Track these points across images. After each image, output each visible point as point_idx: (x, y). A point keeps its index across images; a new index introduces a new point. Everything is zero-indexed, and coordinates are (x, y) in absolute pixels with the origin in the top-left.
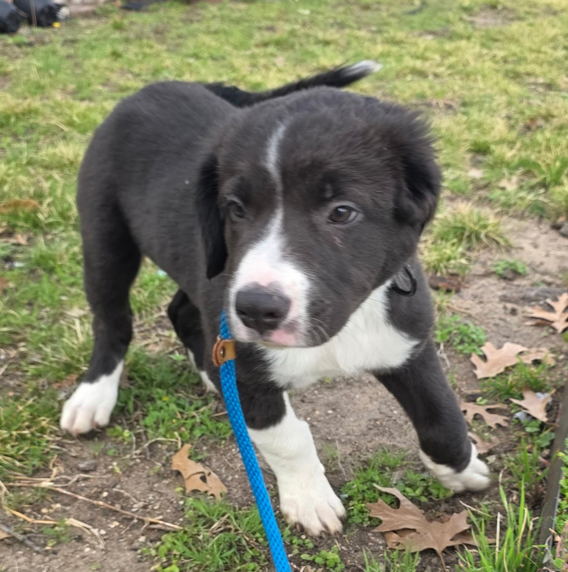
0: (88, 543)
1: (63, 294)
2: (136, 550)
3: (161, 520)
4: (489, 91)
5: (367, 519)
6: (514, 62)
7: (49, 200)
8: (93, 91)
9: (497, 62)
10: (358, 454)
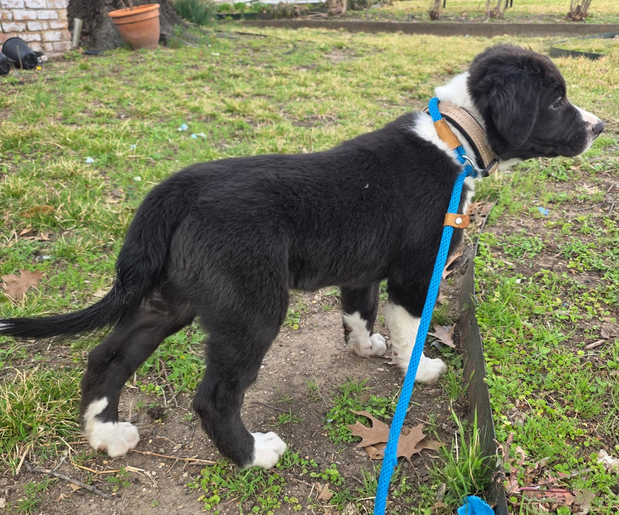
0: (144, 484)
1: (85, 279)
2: (182, 485)
3: (197, 458)
4: (354, 107)
5: (350, 437)
6: (364, 86)
7: (62, 205)
8: (77, 118)
9: (353, 87)
10: (330, 383)
